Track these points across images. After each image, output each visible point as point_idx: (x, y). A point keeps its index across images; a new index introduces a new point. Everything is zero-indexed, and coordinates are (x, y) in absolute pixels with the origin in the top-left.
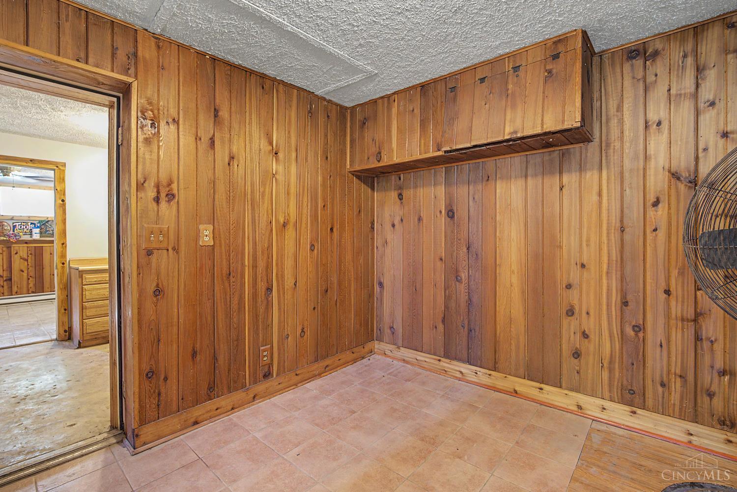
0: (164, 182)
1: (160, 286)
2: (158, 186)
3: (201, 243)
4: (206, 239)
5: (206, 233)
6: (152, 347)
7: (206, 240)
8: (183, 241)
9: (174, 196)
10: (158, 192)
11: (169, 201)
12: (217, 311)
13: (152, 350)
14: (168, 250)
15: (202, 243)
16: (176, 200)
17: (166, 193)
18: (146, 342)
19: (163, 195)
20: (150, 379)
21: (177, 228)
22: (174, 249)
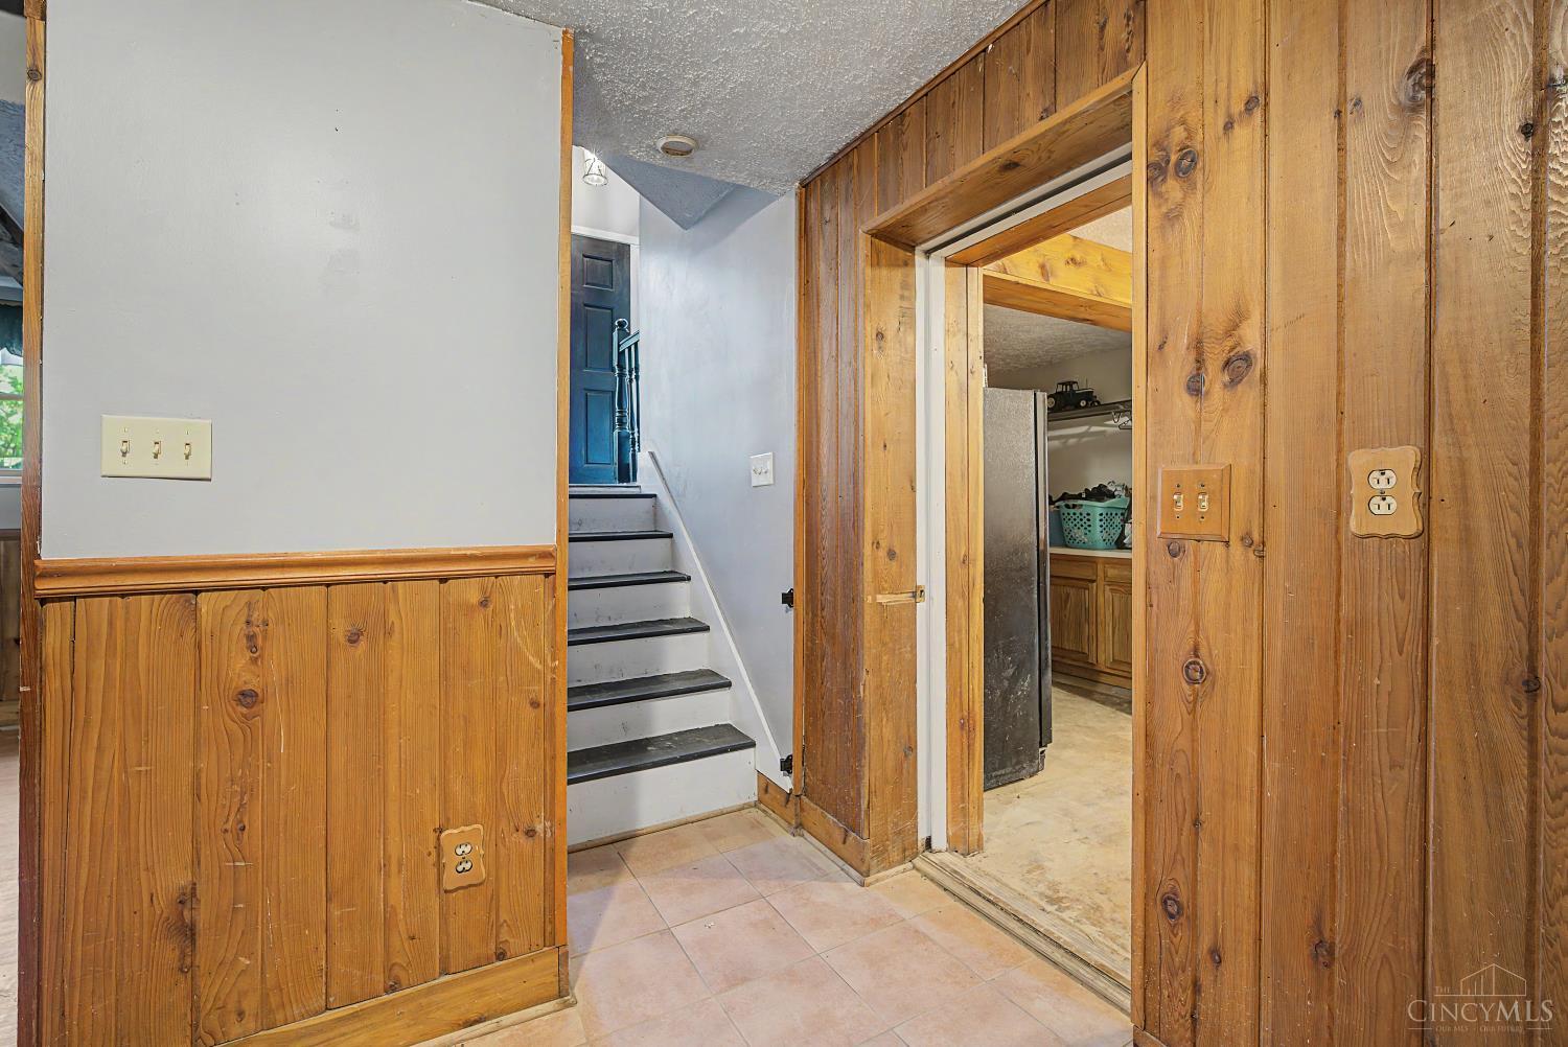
0: (1217, 322)
1: (1203, 651)
2: (1198, 346)
3: (1353, 526)
4: (1380, 507)
5: (1383, 485)
6: (1180, 831)
7: (1384, 510)
8: (1280, 516)
9: (1247, 358)
10: (1200, 362)
11: (1234, 382)
12: (1438, 833)
13: (1179, 840)
14: (1227, 543)
15: (1360, 525)
16: (1258, 373)
17: (1224, 357)
18: (1165, 805)
19: (1213, 366)
20: (1172, 921)
21: (1258, 469)
22: (1247, 540)
